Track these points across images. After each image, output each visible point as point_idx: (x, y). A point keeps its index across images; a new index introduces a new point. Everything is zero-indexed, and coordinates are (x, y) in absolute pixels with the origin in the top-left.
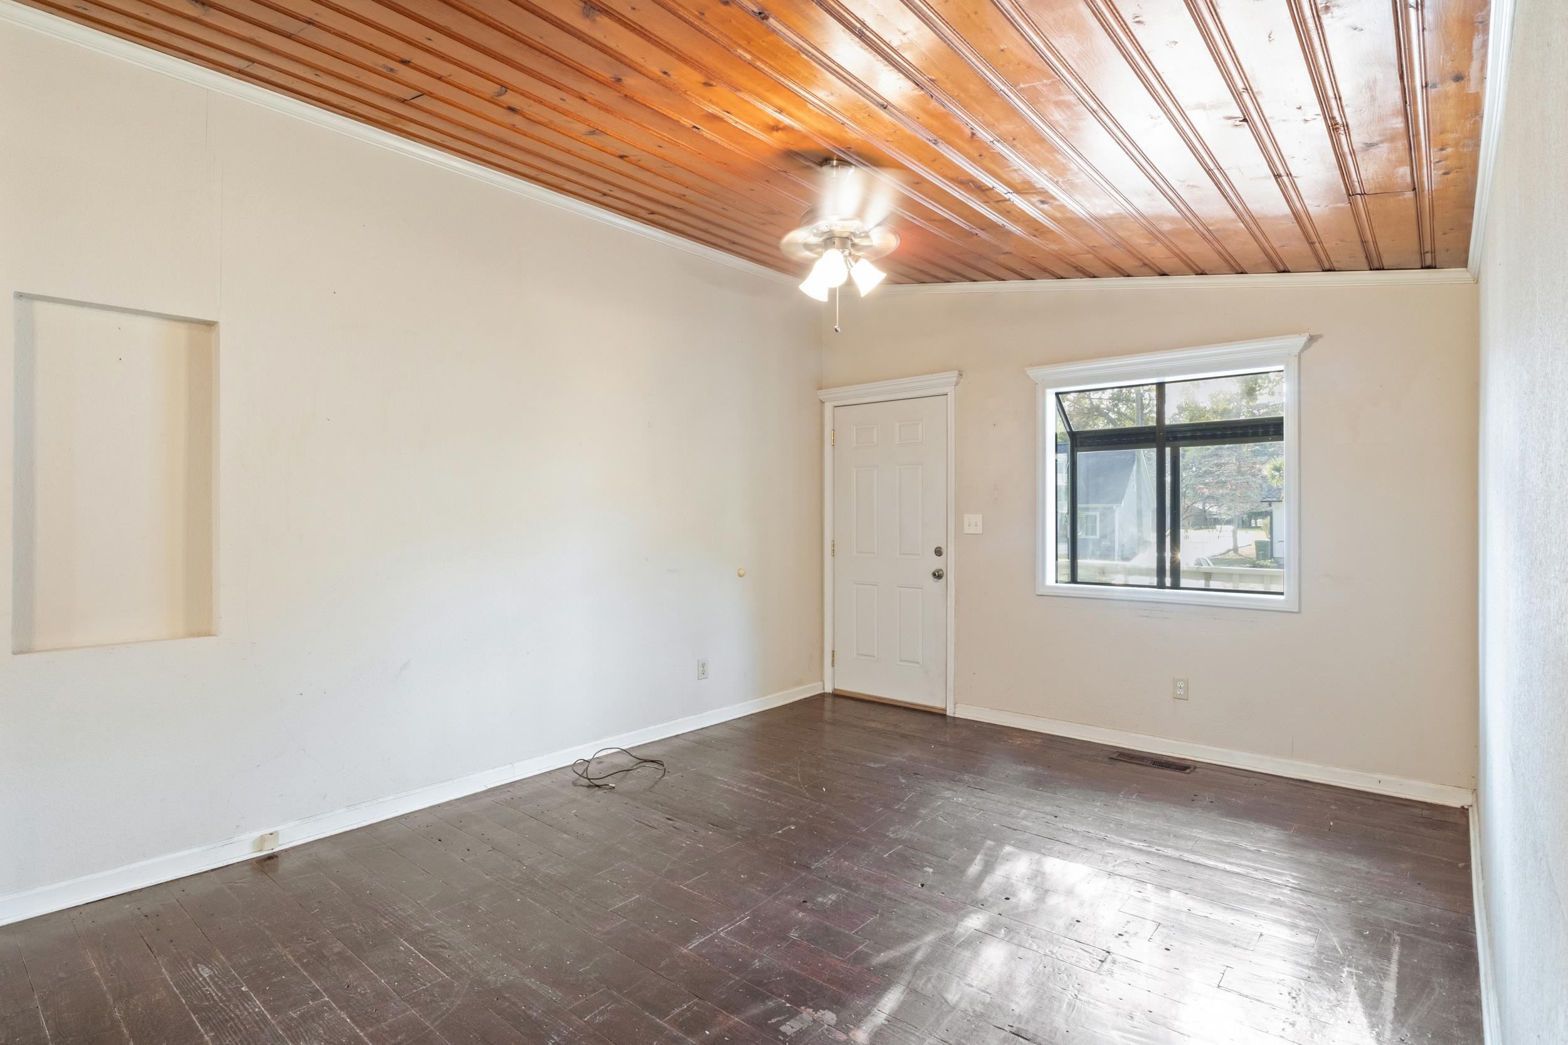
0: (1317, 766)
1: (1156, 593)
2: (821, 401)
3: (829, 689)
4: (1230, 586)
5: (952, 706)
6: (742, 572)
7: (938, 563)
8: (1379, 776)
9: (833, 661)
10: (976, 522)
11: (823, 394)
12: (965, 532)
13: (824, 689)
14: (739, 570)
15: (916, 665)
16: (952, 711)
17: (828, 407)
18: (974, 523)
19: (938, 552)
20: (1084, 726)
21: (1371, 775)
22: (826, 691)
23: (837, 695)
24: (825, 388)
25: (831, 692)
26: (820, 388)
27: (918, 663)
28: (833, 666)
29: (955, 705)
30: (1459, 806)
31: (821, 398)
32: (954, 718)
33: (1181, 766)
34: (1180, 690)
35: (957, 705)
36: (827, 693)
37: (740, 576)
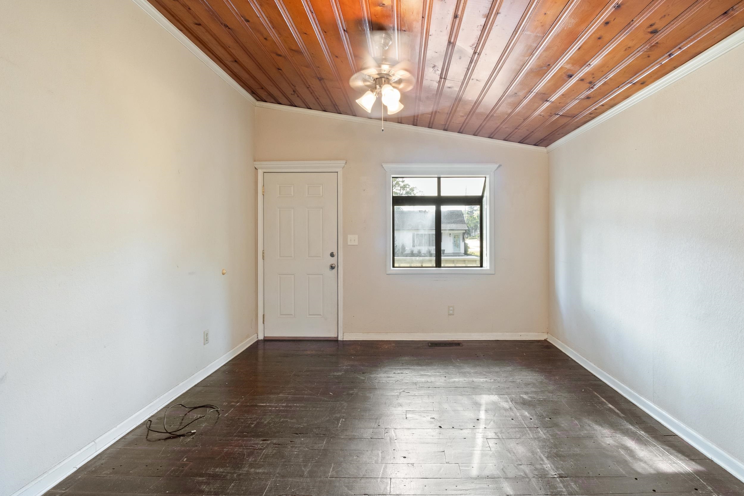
0: (501, 334)
1: (435, 270)
2: (256, 168)
3: (261, 337)
4: (464, 265)
5: (342, 335)
6: (225, 271)
7: (333, 261)
8: (520, 334)
9: (264, 320)
10: (355, 239)
11: (257, 164)
12: (348, 244)
13: (258, 338)
14: (223, 270)
15: (319, 316)
16: (342, 338)
17: (260, 172)
18: (353, 240)
19: (332, 255)
20: (410, 334)
21: (518, 334)
22: (259, 339)
23: (267, 341)
24: (257, 161)
25: (262, 339)
26: (255, 161)
27: (320, 315)
28: (263, 323)
29: (343, 333)
30: (544, 339)
31: (256, 166)
32: (343, 341)
33: (457, 344)
34: (451, 311)
35: (344, 334)
36: (260, 340)
37: (223, 274)
